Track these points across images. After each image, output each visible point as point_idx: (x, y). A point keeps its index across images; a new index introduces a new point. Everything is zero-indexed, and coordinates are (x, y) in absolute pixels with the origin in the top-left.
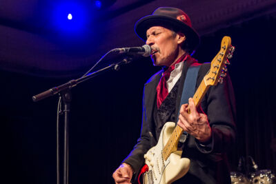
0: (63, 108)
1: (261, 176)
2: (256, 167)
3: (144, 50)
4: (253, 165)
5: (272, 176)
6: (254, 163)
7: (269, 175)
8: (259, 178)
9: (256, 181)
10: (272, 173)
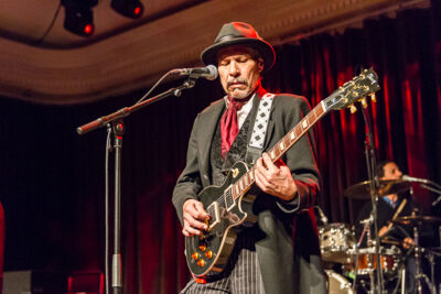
0: (113, 143)
1: (332, 231)
2: (324, 219)
3: (208, 72)
4: (321, 217)
5: (346, 231)
6: (322, 215)
7: (342, 230)
8: (329, 234)
9: (326, 238)
10: (346, 227)
